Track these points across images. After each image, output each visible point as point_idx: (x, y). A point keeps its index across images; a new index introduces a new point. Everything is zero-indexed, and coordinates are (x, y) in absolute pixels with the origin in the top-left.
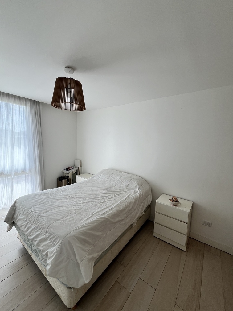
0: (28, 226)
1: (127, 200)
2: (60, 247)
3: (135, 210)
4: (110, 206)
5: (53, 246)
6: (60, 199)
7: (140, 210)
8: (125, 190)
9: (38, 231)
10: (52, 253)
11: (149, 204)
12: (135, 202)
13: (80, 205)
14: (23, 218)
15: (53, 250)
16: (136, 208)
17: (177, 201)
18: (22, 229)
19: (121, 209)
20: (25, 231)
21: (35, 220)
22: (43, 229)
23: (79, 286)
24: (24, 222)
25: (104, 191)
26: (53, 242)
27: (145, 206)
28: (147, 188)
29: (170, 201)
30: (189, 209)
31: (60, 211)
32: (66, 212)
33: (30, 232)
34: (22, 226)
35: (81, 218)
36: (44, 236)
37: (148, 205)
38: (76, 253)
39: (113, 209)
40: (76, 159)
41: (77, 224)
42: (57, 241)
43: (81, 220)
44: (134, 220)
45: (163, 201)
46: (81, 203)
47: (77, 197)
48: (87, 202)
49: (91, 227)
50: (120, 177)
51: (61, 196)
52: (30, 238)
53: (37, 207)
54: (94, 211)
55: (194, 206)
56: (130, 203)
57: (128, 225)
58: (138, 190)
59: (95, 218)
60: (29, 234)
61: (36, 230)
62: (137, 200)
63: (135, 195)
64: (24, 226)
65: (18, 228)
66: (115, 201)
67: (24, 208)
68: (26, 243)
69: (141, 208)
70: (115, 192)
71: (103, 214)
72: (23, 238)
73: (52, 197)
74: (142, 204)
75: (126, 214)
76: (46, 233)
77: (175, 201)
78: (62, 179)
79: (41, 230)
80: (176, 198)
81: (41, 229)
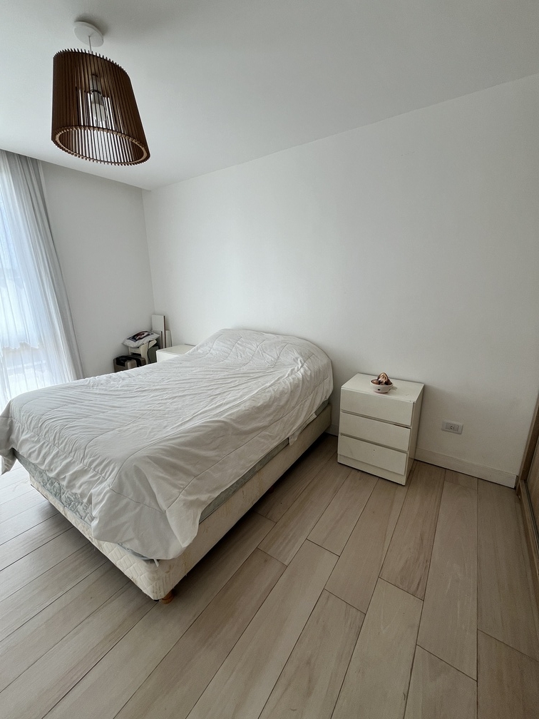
0: (43, 452)
1: (276, 388)
2: (116, 480)
3: (294, 408)
4: (235, 400)
5: (101, 482)
6: (117, 393)
7: (306, 409)
8: (272, 370)
9: (66, 458)
10: (99, 494)
11: (328, 397)
12: (292, 392)
13: (165, 401)
14: (30, 437)
15: (102, 489)
16: (297, 403)
17: (388, 383)
18: (32, 460)
19: (259, 404)
20: (38, 463)
21: (58, 435)
22: (76, 450)
23: (171, 557)
24: (33, 445)
25: (222, 375)
26: (101, 474)
27: (318, 402)
28: (322, 362)
29: (373, 383)
30: (414, 398)
31: (117, 414)
32: (130, 416)
33: (51, 463)
34: (30, 454)
35: (165, 425)
36: (81, 465)
37: (323, 399)
38: (155, 490)
39: (242, 405)
40: (155, 314)
41: (155, 435)
42: (110, 470)
43: (166, 427)
44: (294, 429)
45: (358, 387)
46: (166, 399)
47: (157, 387)
48: (180, 396)
49: (188, 439)
50: (258, 344)
51: (119, 388)
52: (52, 475)
53: (59, 411)
54: (196, 410)
55: (425, 391)
56: (282, 393)
57: (278, 438)
58: (302, 367)
59: (197, 422)
60: (47, 468)
61: (62, 457)
62: (298, 386)
63: (293, 376)
64: (36, 452)
65: (25, 463)
66: (246, 390)
67: (29, 416)
68: (48, 490)
69: (308, 404)
70: (248, 375)
71: (216, 415)
72: (40, 479)
73: (97, 392)
74: (310, 397)
75: (272, 416)
76: (84, 458)
77: (385, 384)
78: (125, 361)
79: (72, 454)
80: (385, 376)
81: (71, 452)
